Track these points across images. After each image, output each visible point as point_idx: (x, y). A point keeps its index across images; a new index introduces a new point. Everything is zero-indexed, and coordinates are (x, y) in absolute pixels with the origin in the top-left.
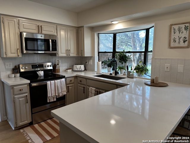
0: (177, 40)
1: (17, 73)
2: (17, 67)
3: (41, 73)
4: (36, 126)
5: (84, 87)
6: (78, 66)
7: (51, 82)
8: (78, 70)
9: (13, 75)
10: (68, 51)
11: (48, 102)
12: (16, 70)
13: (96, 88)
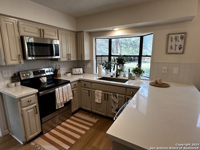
0: (174, 47)
1: (18, 81)
2: (17, 74)
3: (44, 80)
4: (47, 135)
5: (89, 91)
6: (77, 70)
7: (59, 89)
8: (78, 73)
9: (14, 84)
10: (69, 55)
11: (57, 108)
12: (16, 78)
13: (103, 91)
